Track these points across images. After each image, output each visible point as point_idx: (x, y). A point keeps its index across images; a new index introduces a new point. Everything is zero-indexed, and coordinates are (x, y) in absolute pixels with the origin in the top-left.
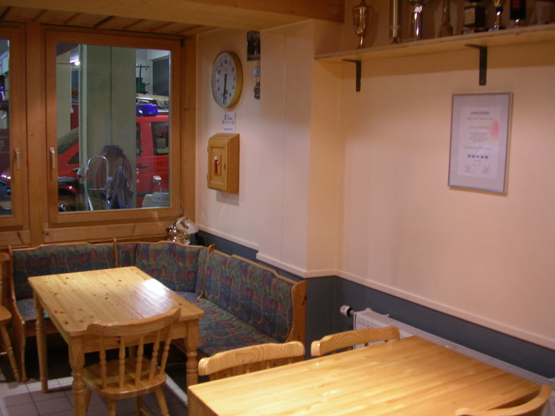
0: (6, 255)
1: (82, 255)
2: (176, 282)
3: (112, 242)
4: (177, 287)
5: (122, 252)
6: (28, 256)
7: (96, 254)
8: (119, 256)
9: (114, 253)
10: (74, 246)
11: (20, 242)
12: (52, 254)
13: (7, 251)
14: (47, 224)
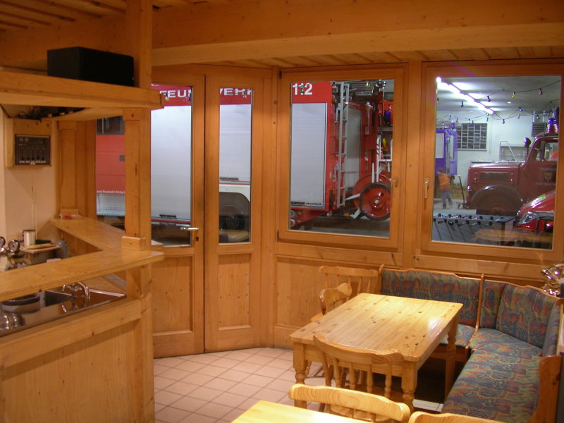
0: (375, 271)
1: (445, 285)
2: (529, 333)
3: (479, 277)
4: (529, 339)
5: (487, 290)
6: (396, 277)
7: (459, 288)
8: (483, 293)
9: (479, 289)
10: (440, 275)
11: (393, 264)
12: (417, 279)
13: (377, 268)
14: (419, 250)
